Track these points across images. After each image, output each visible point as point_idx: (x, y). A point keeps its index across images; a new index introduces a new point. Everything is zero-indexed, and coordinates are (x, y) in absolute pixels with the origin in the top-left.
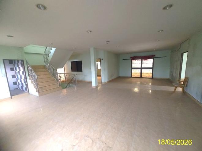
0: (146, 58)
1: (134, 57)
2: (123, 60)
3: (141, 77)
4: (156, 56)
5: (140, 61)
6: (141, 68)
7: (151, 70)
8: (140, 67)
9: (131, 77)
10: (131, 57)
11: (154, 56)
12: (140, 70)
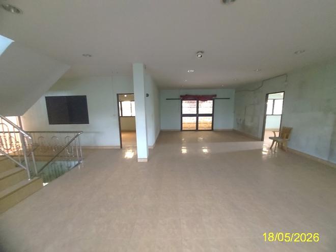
0: (204, 98)
1: (186, 95)
2: (167, 99)
3: (197, 130)
4: (217, 97)
5: (196, 104)
6: (197, 115)
7: (211, 118)
8: (195, 113)
9: (182, 130)
10: (181, 96)
11: (215, 96)
12: (195, 118)
